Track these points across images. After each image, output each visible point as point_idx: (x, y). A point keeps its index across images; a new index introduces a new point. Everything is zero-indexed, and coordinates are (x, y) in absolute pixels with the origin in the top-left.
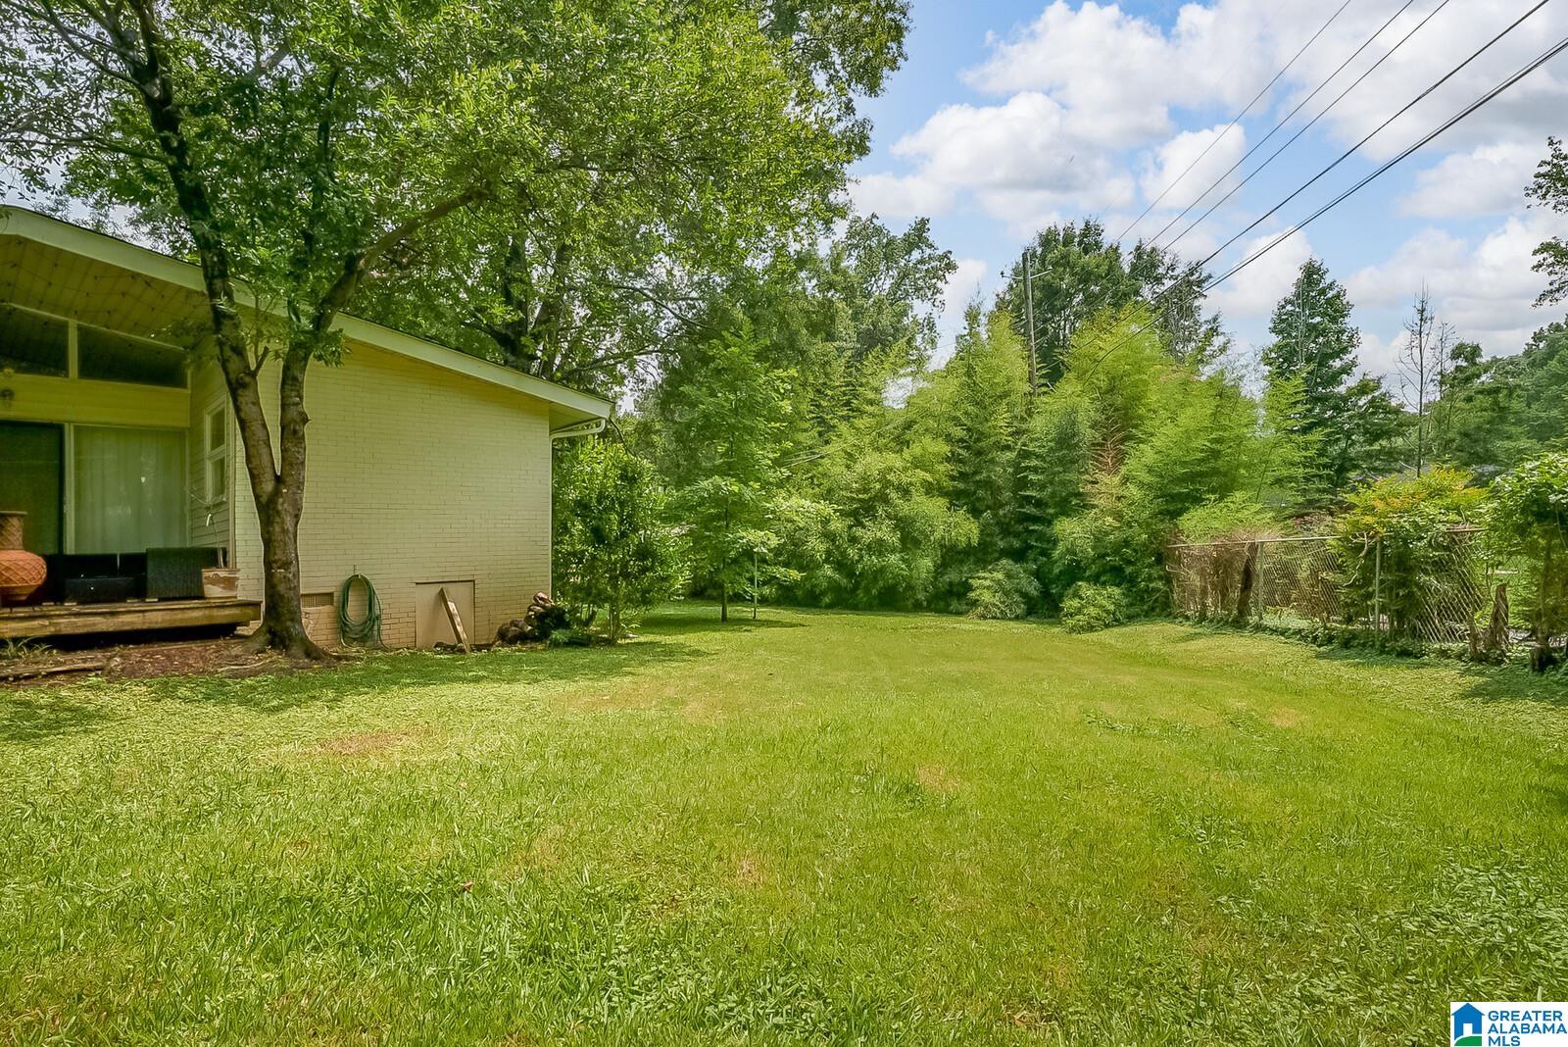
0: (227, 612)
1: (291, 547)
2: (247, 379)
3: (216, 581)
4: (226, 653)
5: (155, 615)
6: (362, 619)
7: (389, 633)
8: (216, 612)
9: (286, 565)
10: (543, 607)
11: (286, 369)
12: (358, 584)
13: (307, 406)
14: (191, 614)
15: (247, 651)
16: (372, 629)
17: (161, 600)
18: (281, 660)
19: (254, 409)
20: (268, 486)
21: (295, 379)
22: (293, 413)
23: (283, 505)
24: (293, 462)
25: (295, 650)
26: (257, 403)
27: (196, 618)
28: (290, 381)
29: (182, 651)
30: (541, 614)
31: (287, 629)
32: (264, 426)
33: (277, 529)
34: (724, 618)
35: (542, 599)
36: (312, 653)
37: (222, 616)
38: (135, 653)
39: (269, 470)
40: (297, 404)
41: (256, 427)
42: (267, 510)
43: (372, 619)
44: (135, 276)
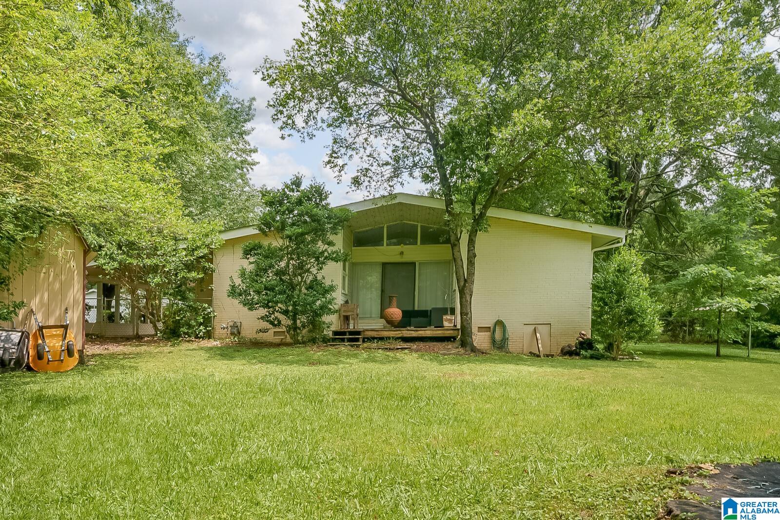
0: (449, 332)
1: (469, 307)
2: (456, 243)
3: (447, 320)
4: (446, 347)
5: (428, 332)
6: (500, 339)
7: (512, 346)
8: (446, 332)
9: (467, 314)
10: (583, 338)
11: (470, 236)
12: (500, 323)
13: (476, 251)
14: (439, 333)
15: (452, 347)
16: (505, 342)
17: (435, 327)
18: (462, 351)
19: (459, 253)
20: (462, 284)
21: (472, 240)
22: (471, 254)
23: (467, 291)
24: (471, 274)
25: (468, 348)
26: (459, 251)
27: (440, 334)
28: (471, 242)
29: (434, 345)
30: (581, 342)
31: (466, 339)
32: (462, 260)
33: (464, 300)
34: (718, 354)
35: (583, 334)
36: (474, 350)
37: (448, 333)
38: (422, 344)
39: (463, 277)
40: (472, 250)
41: (459, 261)
42: (462, 292)
43: (505, 339)
44: (430, 208)
